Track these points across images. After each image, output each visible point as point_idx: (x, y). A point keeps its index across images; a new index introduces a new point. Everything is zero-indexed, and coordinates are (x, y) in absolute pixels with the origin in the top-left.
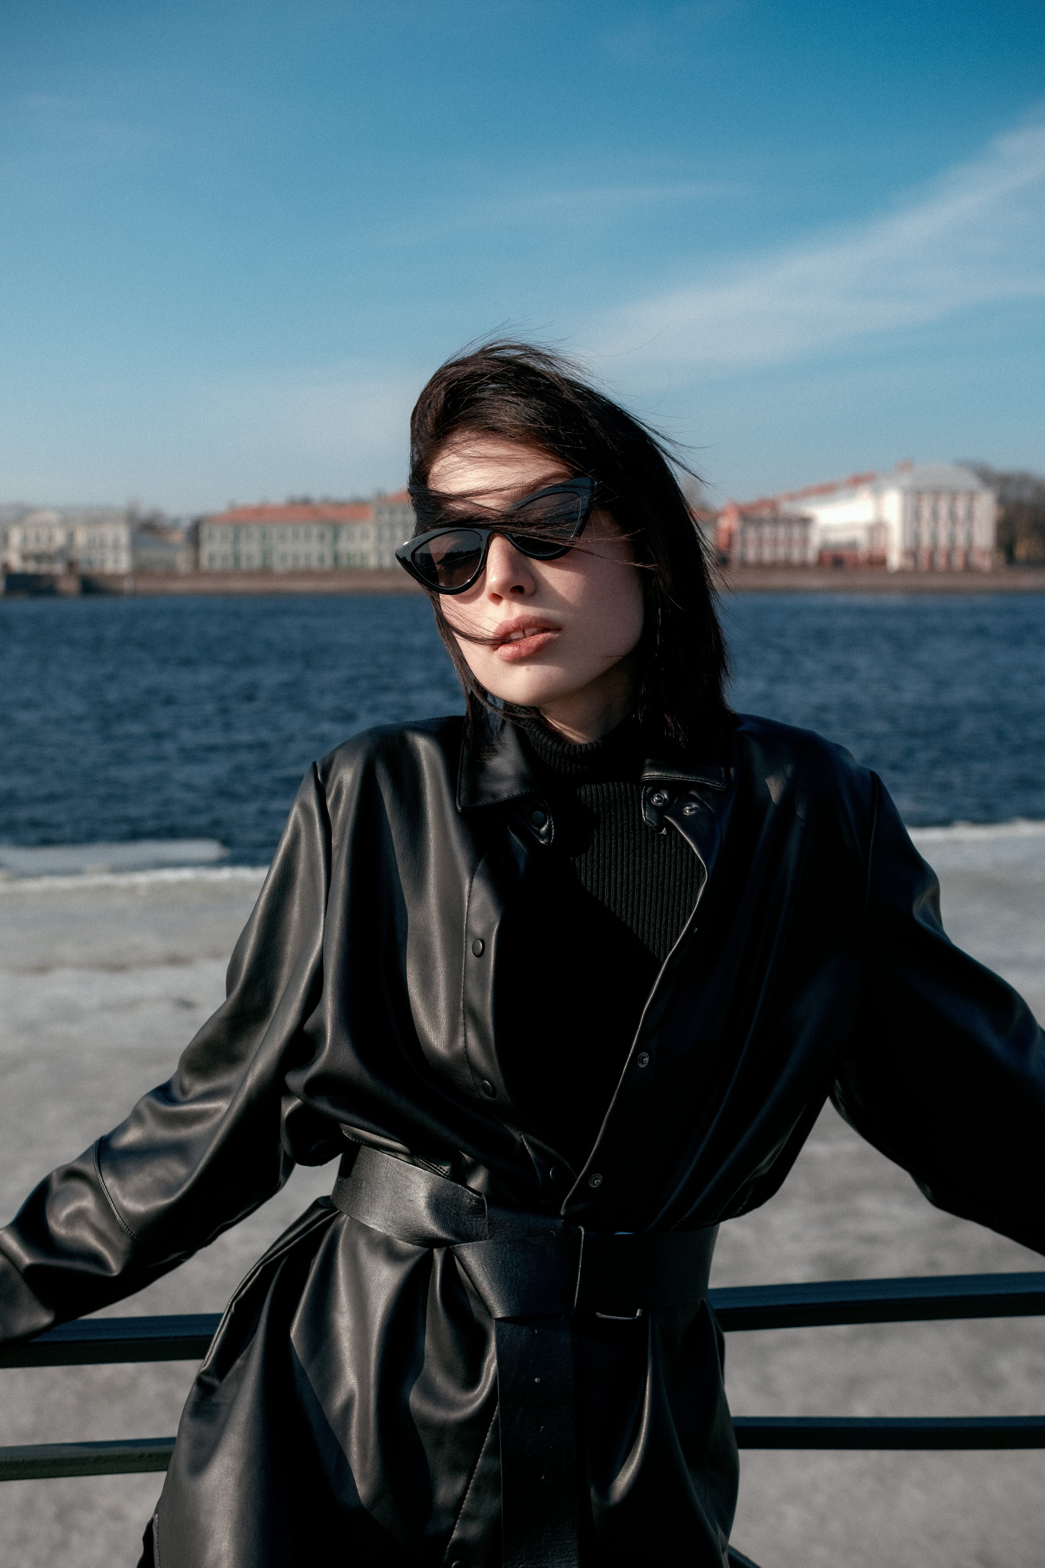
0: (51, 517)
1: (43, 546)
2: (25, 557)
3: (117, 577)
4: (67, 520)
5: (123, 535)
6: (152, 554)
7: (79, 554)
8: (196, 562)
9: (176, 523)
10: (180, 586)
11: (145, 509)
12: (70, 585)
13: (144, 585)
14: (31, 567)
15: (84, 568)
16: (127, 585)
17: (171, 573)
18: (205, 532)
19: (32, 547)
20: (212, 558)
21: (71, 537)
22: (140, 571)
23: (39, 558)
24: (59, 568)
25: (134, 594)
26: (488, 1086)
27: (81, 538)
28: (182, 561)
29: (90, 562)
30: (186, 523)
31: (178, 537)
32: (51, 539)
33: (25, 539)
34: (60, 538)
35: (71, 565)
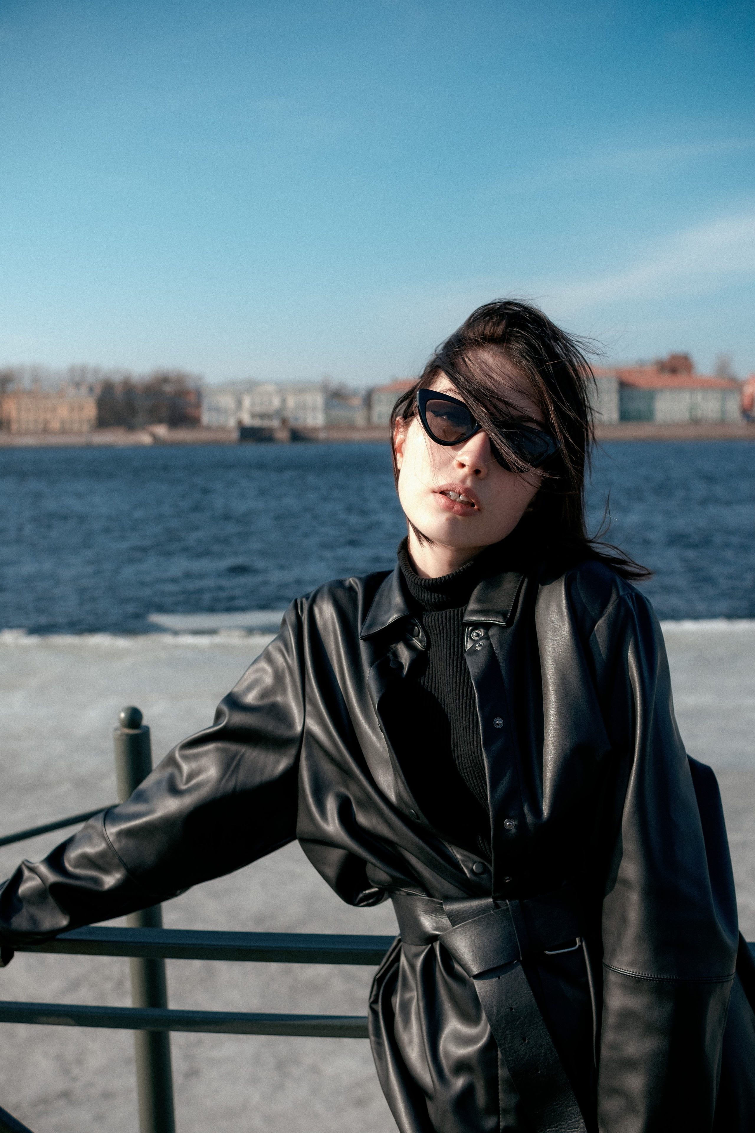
0: (271, 388)
1: (266, 409)
2: (253, 416)
3: (315, 430)
4: (282, 390)
5: (318, 400)
6: (339, 413)
7: (289, 414)
8: (369, 419)
9: (355, 393)
10: (356, 436)
11: (335, 382)
12: (282, 435)
13: (335, 435)
14: (257, 423)
15: (292, 423)
16: (322, 435)
17: (352, 427)
18: (375, 398)
19: (258, 409)
20: (380, 417)
21: (284, 401)
22: (330, 425)
23: (262, 416)
24: (275, 423)
25: (327, 441)
26: (413, 813)
27: (291, 403)
28: (360, 418)
29: (296, 419)
30: (363, 392)
31: (357, 402)
32: (270, 403)
33: (253, 404)
34: (276, 402)
35: (284, 421)
